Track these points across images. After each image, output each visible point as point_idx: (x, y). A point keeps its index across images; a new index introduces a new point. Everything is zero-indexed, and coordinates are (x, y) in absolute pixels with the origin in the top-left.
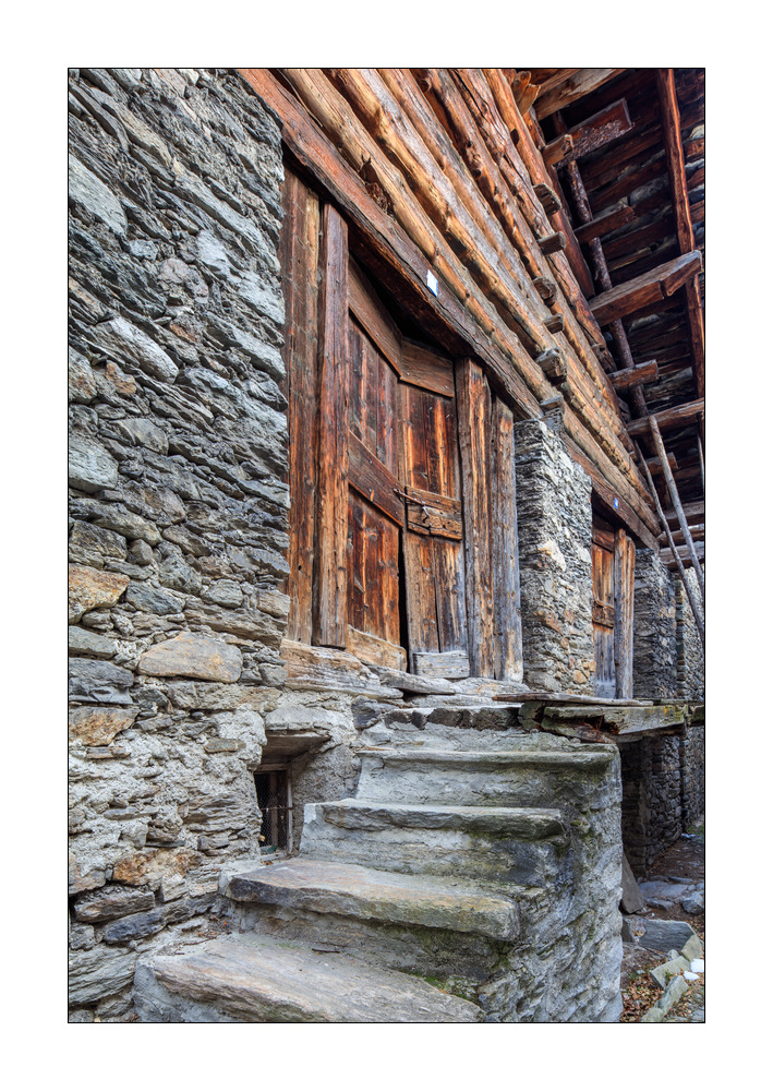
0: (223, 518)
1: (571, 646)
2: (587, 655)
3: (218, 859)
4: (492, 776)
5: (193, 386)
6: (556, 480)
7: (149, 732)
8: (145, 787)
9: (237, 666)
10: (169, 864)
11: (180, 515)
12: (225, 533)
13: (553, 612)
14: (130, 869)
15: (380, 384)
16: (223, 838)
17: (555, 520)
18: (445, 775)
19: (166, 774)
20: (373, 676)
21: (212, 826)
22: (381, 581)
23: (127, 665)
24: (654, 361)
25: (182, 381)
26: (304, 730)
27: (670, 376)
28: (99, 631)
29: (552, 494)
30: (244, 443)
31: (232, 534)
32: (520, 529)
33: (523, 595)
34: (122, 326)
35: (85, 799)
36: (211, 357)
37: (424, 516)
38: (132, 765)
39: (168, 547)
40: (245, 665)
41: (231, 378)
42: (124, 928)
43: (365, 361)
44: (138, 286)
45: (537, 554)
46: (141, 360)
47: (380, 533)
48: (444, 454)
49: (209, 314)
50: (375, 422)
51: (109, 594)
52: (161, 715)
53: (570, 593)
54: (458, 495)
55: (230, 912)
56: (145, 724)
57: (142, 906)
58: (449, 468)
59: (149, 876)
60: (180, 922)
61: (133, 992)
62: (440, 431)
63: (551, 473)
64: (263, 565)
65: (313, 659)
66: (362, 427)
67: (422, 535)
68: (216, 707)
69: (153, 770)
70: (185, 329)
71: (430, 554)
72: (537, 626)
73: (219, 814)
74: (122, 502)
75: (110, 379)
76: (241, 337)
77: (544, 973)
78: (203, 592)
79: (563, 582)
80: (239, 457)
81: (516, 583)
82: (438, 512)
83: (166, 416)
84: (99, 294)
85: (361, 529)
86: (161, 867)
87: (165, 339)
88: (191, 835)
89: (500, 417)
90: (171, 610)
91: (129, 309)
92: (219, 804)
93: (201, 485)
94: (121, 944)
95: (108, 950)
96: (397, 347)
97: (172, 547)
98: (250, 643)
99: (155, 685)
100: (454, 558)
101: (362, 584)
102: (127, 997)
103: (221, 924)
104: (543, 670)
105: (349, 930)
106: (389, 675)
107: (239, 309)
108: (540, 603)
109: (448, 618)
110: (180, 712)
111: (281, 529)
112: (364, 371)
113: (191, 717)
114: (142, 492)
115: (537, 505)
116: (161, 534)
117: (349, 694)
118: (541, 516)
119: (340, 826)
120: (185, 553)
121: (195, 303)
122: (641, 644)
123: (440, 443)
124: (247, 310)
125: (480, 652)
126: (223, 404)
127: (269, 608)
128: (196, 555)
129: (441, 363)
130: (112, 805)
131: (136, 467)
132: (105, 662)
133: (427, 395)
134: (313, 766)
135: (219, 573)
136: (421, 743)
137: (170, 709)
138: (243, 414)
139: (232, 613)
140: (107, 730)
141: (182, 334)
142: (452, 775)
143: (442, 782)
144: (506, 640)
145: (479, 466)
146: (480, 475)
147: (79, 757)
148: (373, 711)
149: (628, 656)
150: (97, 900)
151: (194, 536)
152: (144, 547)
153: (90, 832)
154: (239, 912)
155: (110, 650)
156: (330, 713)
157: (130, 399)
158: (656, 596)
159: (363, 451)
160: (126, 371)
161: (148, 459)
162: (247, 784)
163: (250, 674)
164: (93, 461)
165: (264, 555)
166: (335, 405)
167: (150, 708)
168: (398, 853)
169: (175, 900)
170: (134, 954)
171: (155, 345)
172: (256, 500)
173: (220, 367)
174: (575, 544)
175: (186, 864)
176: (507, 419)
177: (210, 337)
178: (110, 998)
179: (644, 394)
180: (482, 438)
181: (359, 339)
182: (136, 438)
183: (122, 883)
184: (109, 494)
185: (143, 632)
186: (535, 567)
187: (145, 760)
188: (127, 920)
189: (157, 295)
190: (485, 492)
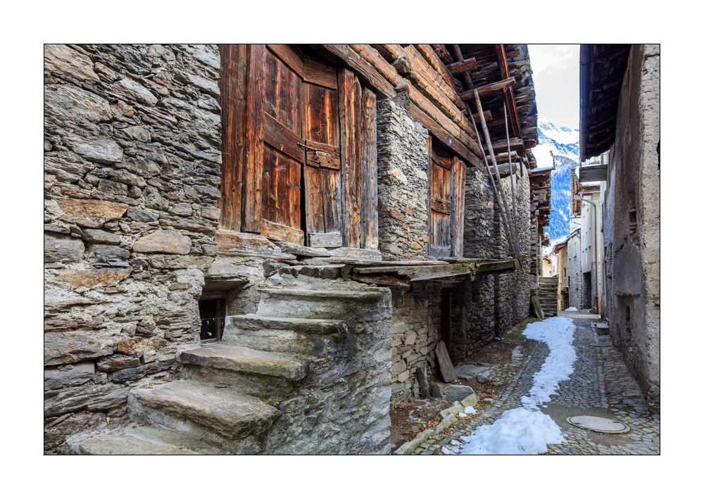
0: (182, 172)
1: (410, 228)
2: (422, 233)
3: (176, 343)
4: (319, 303)
5: (166, 107)
6: (401, 133)
7: (138, 280)
8: (135, 307)
9: (188, 246)
10: (148, 345)
11: (157, 172)
12: (183, 179)
13: (397, 209)
14: (126, 346)
15: (289, 85)
16: (179, 333)
17: (400, 156)
18: (298, 302)
19: (147, 300)
20: (277, 247)
21: (172, 326)
22: (288, 194)
23: (127, 248)
24: (474, 58)
25: (160, 105)
26: (233, 278)
27: (486, 66)
28: (113, 232)
29: (398, 141)
30: (195, 132)
31: (186, 179)
32: (378, 161)
33: (379, 199)
34: (127, 83)
35: (103, 312)
36: (176, 91)
37: (316, 157)
38: (128, 296)
39: (150, 188)
40: (193, 245)
41: (188, 100)
42: (123, 375)
43: (279, 74)
44: (136, 61)
45: (387, 176)
46: (137, 98)
47: (288, 168)
48: (330, 121)
49: (175, 69)
50: (286, 106)
51: (117, 214)
52: (145, 271)
53: (410, 197)
54: (338, 144)
55: (181, 369)
56: (135, 276)
57: (133, 365)
58: (333, 129)
59: (137, 350)
60: (154, 374)
61: (127, 406)
62: (327, 109)
63: (397, 129)
64: (204, 194)
65: (238, 240)
66: (276, 110)
67: (315, 167)
68: (175, 267)
69: (139, 299)
70: (161, 79)
71: (320, 178)
72: (387, 217)
73: (176, 321)
74: (125, 168)
75: (120, 109)
76: (193, 79)
77: (325, 399)
78: (169, 210)
79: (405, 192)
80: (192, 139)
81: (375, 192)
82: (325, 154)
83: (150, 124)
84: (115, 68)
85: (275, 166)
86: (144, 346)
87: (150, 85)
88: (161, 330)
89: (367, 98)
90: (151, 220)
91: (131, 73)
92: (176, 316)
93: (169, 156)
94: (121, 382)
95: (114, 385)
96: (301, 63)
97: (153, 188)
98: (196, 234)
99: (142, 257)
100: (335, 180)
101: (275, 196)
102: (124, 408)
103: (176, 375)
104: (390, 242)
105: (232, 377)
106: (287, 247)
107: (193, 64)
108: (388, 204)
109: (331, 213)
110: (155, 270)
111: (216, 175)
112: (278, 79)
113: (161, 272)
114: (136, 163)
115: (388, 148)
116: (147, 182)
117: (261, 257)
118: (390, 155)
119: (240, 327)
120: (160, 190)
121: (168, 64)
122: (468, 224)
123: (328, 115)
124: (198, 64)
125: (348, 233)
126: (183, 114)
127: (208, 216)
128: (166, 191)
129: (329, 70)
130: (118, 315)
131: (133, 151)
132: (115, 246)
133: (321, 88)
134: (240, 296)
135: (179, 199)
136: (295, 285)
137: (150, 268)
138: (194, 118)
139: (186, 219)
140: (115, 279)
141: (160, 81)
142: (301, 302)
143: (297, 306)
144: (368, 225)
145: (350, 128)
146: (351, 133)
147: (101, 292)
148: (273, 267)
149: (460, 232)
150: (109, 360)
151: (165, 182)
152: (137, 190)
153: (106, 328)
154: (185, 369)
155: (117, 241)
156: (249, 268)
157: (131, 118)
158: (478, 196)
159: (277, 124)
160: (129, 104)
161: (140, 146)
162: (194, 305)
163: (196, 250)
164: (110, 150)
165: (206, 189)
166: (256, 103)
167: (139, 268)
168: (265, 341)
169: (151, 362)
170: (128, 388)
171: (145, 89)
172: (201, 161)
173: (181, 96)
174: (415, 169)
175: (157, 345)
176: (372, 99)
177: (176, 81)
178: (115, 408)
179: (471, 76)
180: (353, 111)
181: (275, 63)
182: (133, 137)
183: (122, 353)
184: (118, 165)
185: (136, 231)
186: (386, 184)
187: (135, 294)
188: (125, 371)
189: (146, 64)
190: (354, 143)
